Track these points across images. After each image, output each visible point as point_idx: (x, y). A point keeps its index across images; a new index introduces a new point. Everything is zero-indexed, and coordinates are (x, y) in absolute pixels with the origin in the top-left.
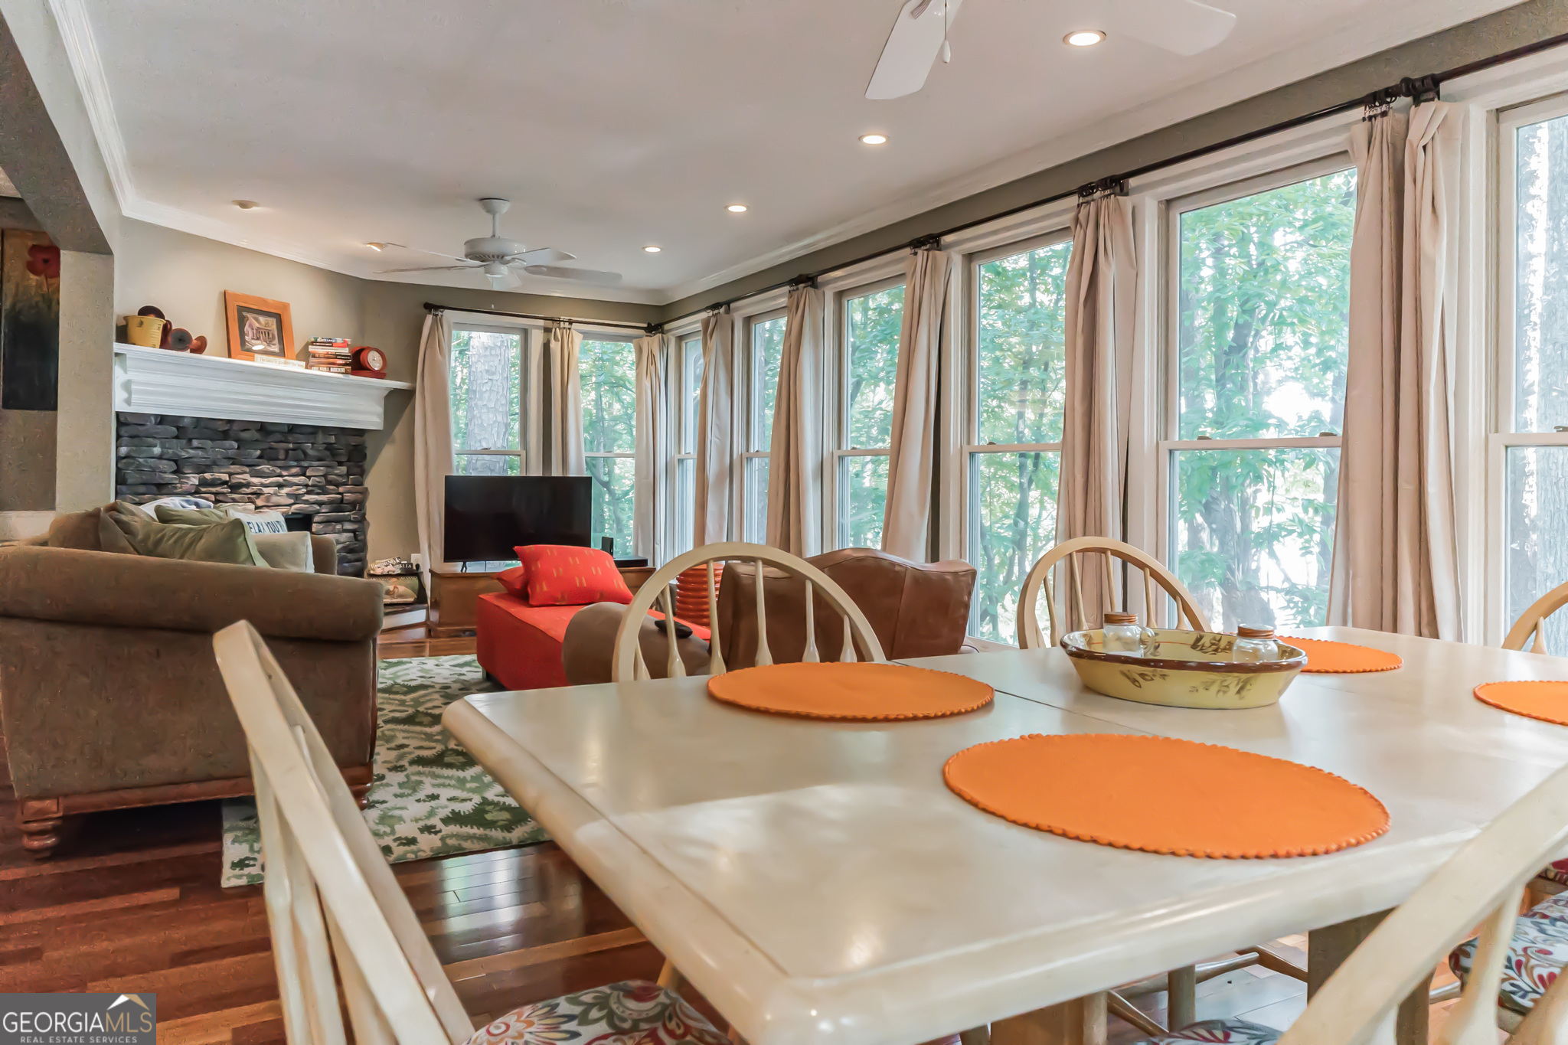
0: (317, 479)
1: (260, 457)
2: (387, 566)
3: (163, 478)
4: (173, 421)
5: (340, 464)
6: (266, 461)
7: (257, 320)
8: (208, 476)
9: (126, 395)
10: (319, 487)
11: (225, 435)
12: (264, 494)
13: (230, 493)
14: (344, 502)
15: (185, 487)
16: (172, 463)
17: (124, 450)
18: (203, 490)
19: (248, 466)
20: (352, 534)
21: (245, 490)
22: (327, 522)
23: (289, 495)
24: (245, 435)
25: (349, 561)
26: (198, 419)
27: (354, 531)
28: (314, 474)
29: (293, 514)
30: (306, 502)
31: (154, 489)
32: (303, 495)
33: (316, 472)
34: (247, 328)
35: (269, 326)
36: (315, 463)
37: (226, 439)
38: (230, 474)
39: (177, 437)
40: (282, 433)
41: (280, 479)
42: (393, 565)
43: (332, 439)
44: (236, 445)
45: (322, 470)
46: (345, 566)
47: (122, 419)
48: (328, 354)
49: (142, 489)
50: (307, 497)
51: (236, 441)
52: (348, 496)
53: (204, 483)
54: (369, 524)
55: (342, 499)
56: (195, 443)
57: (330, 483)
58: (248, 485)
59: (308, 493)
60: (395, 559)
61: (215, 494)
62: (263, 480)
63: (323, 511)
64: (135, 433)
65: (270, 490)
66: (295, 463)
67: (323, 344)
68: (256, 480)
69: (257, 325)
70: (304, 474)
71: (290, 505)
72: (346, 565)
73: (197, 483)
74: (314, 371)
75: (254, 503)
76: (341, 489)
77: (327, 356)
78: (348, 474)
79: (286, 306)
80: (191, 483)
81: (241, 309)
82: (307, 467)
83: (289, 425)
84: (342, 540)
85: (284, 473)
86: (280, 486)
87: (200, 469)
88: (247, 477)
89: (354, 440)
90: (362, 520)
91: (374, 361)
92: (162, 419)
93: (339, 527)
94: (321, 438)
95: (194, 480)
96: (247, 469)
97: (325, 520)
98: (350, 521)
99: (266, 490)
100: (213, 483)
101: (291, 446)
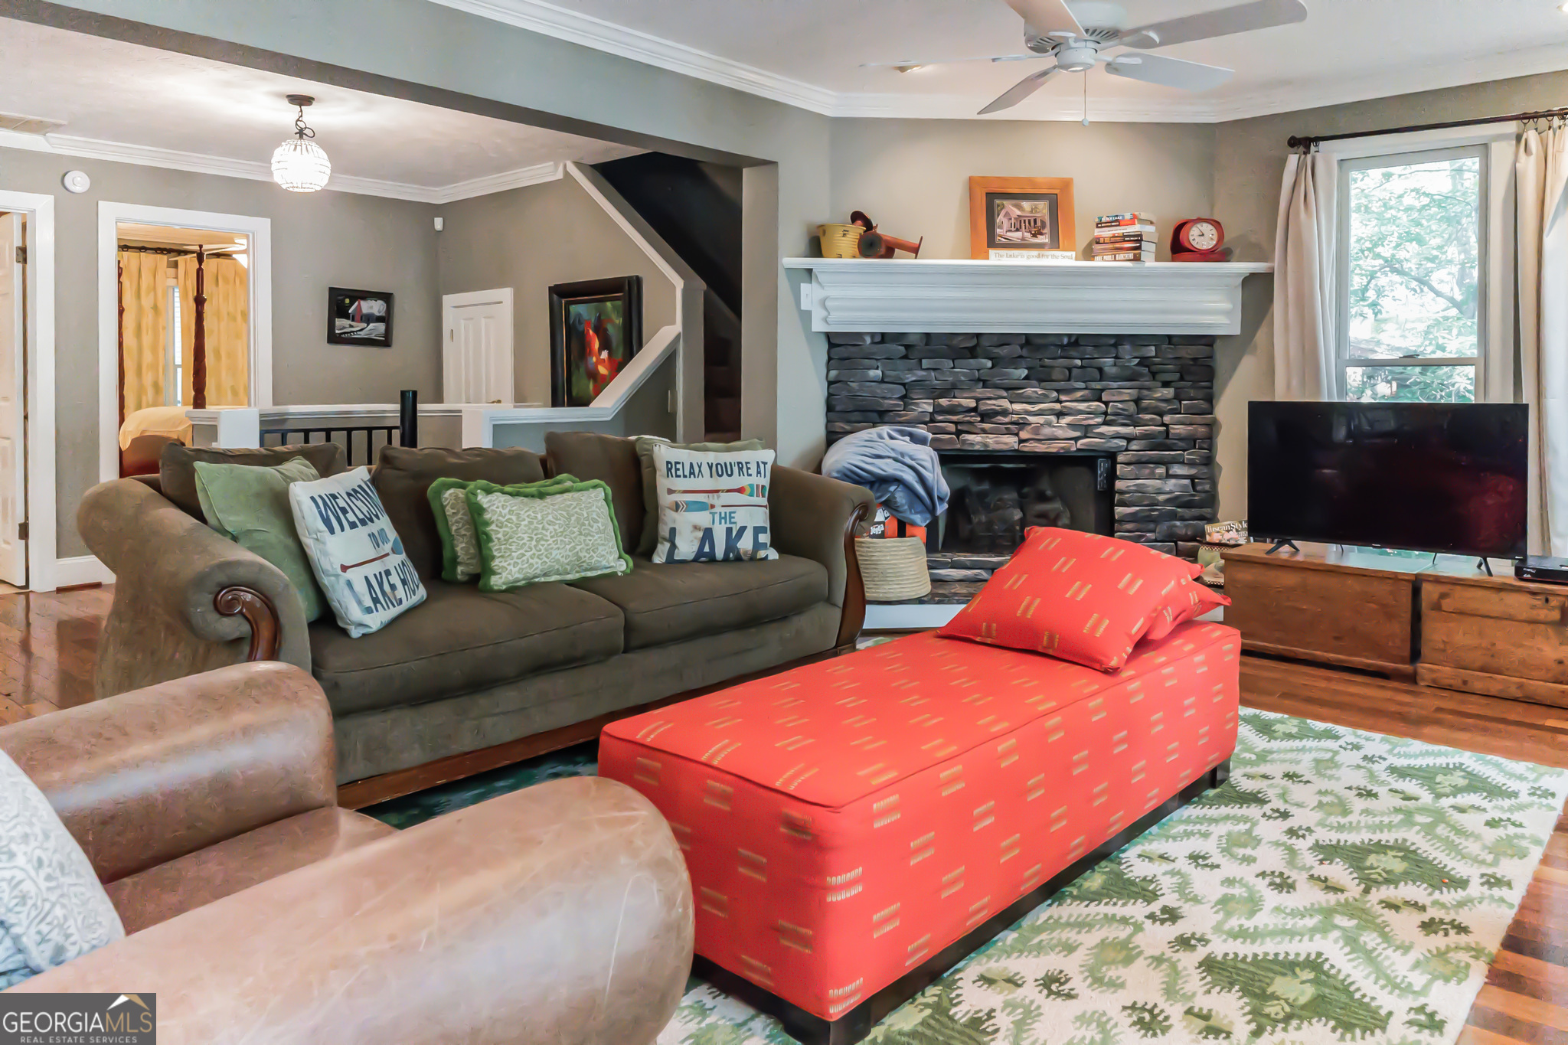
0: (1120, 405)
1: (1026, 378)
2: (1228, 531)
3: (881, 405)
4: (898, 337)
5: (1166, 384)
6: (1034, 382)
7: (1020, 207)
8: (944, 402)
9: (825, 313)
10: (1129, 416)
11: (972, 352)
12: (1030, 424)
13: (980, 422)
14: (1170, 436)
15: (911, 415)
16: (901, 387)
17: (833, 373)
18: (940, 418)
19: (1007, 389)
20: (1187, 482)
21: (1000, 418)
22: (1139, 462)
23: (1071, 426)
24: (1003, 351)
25: (1182, 519)
26: (928, 335)
27: (1192, 478)
28: (1114, 398)
29: (1079, 450)
30: (1101, 435)
31: (875, 416)
32: (1098, 425)
33: (1121, 396)
34: (1000, 219)
35: (1036, 212)
36: (1115, 385)
37: (974, 357)
38: (978, 400)
39: (905, 357)
40: (1062, 346)
41: (1057, 406)
42: (1237, 531)
43: (1151, 351)
44: (989, 364)
45: (1128, 394)
46: (1176, 526)
47: (834, 341)
48: (1114, 237)
49: (856, 416)
50: (1104, 429)
51: (991, 359)
52: (1178, 429)
53: (939, 410)
54: (1220, 468)
55: (1167, 432)
56: (925, 363)
57: (1146, 410)
58: (1005, 413)
59: (1106, 423)
60: (1241, 523)
61: (956, 423)
62: (1028, 407)
63: (1134, 448)
64: (846, 355)
65: (1040, 419)
66: (1082, 385)
67: (1109, 224)
68: (1017, 407)
69: (1018, 213)
70: (1099, 400)
71: (1076, 439)
72: (1178, 523)
73: (931, 410)
74: (1097, 263)
75: (1017, 435)
76: (1167, 419)
77: (1114, 239)
78: (1178, 397)
79: (1066, 185)
80: (920, 410)
81: (991, 197)
82: (1102, 390)
83: (1069, 336)
84: (1167, 489)
85: (1063, 398)
86: (1060, 414)
87: (935, 394)
88: (1005, 403)
89: (1187, 352)
90: (1209, 461)
91: (1202, 237)
92: (884, 338)
93: (1161, 470)
94: (1126, 350)
95: (926, 406)
96: (1005, 394)
97: (1133, 460)
98: (1183, 463)
99: (1031, 419)
100: (952, 410)
101: (1078, 362)
